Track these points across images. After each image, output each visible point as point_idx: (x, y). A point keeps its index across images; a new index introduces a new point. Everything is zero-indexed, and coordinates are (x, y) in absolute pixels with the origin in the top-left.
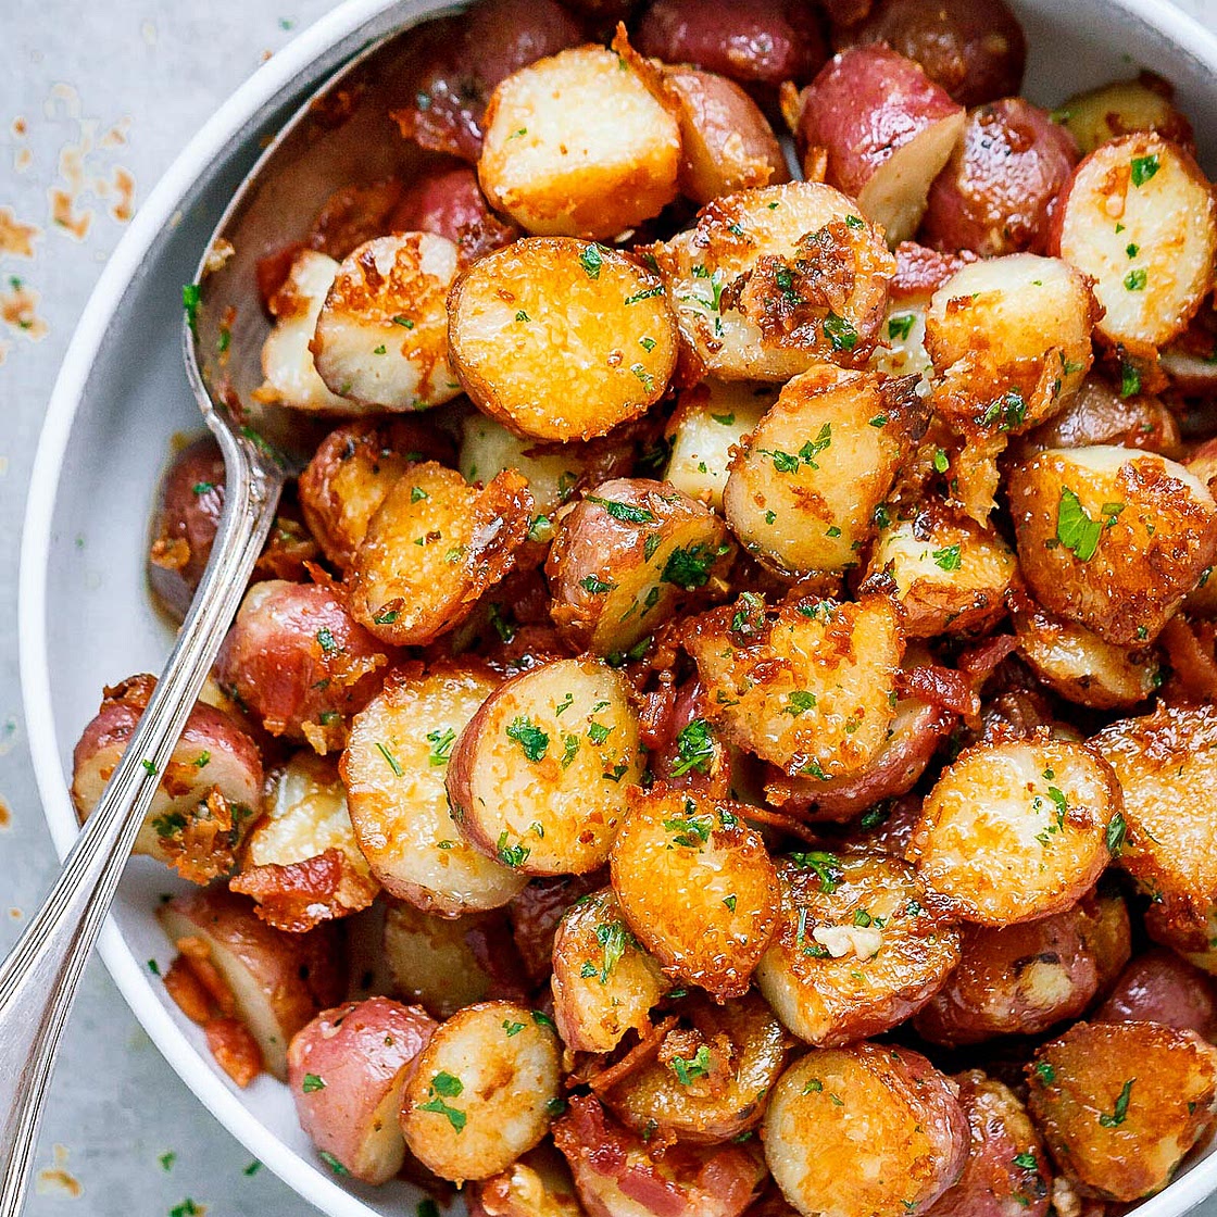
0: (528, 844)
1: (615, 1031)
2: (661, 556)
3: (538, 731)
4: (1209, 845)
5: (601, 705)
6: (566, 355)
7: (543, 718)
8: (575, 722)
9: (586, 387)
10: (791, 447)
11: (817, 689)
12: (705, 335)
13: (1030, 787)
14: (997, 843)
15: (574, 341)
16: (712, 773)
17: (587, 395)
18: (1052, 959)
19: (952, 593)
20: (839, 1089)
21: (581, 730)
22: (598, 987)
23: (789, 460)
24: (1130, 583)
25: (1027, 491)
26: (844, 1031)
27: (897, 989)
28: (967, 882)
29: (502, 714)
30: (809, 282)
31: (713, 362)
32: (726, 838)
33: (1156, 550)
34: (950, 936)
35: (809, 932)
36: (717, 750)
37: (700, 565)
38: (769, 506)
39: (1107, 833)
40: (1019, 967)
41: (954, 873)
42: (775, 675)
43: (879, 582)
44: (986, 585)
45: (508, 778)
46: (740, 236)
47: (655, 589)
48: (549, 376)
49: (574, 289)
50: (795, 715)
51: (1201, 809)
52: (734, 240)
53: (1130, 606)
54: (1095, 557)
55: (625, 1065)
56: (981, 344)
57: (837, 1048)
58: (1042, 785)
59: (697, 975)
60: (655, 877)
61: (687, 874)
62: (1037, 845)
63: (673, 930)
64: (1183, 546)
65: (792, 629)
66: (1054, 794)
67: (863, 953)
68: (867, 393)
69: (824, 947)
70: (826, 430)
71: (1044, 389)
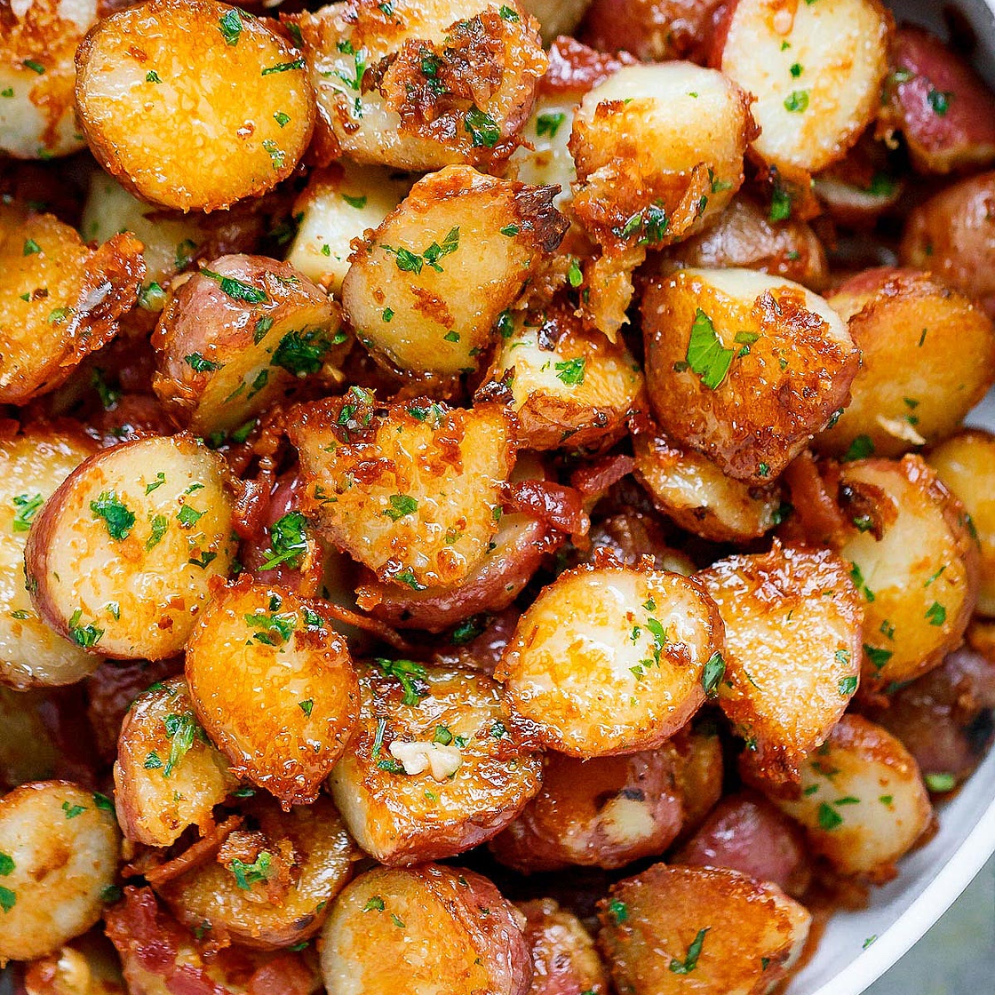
0: (103, 625)
1: (175, 825)
2: (272, 339)
3: (124, 509)
4: (810, 696)
5: (195, 487)
6: (197, 122)
7: (131, 495)
8: (165, 502)
9: (213, 158)
10: (417, 247)
11: (422, 495)
12: (343, 115)
13: (630, 616)
14: (589, 670)
15: (204, 106)
16: (303, 569)
17: (214, 165)
18: (638, 796)
19: (571, 409)
20: (401, 910)
21: (170, 511)
22: (161, 779)
23: (413, 259)
24: (758, 418)
25: (661, 310)
26: (410, 852)
27: (471, 813)
28: (554, 708)
29: (88, 488)
30: (455, 72)
31: (348, 144)
32: (309, 640)
33: (786, 386)
34: (532, 764)
35: (386, 745)
36: (311, 546)
37: (313, 351)
38: (387, 303)
39: (703, 672)
40: (602, 801)
41: (542, 697)
42: (378, 476)
43: (494, 391)
44: (608, 403)
45: (87, 555)
46: (390, 15)
47: (265, 372)
48: (175, 142)
49: (210, 54)
50: (395, 519)
51: (806, 657)
52: (383, 19)
53: (754, 441)
54: (723, 386)
55: (183, 861)
56: (628, 152)
57: (403, 867)
58: (642, 616)
59: (265, 779)
60: (230, 672)
61: (264, 674)
62: (630, 678)
63: (244, 729)
64: (814, 386)
65: (400, 430)
66: (655, 627)
67: (439, 773)
68: (501, 201)
69: (399, 762)
70: (454, 234)
71: (688, 204)
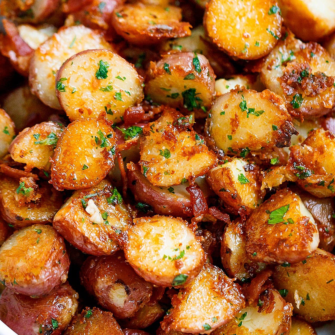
0: (67, 90)
1: (22, 156)
2: (190, 84)
3: (107, 72)
4: (195, 318)
5: (129, 93)
6: (238, 19)
7: (112, 72)
8: (118, 86)
9: (231, 31)
10: (249, 105)
11: (173, 156)
12: (271, 64)
13: (180, 245)
14: (156, 244)
15: (244, 19)
16: (126, 141)
17: (229, 33)
18: (128, 292)
19: (231, 183)
20: (42, 239)
21: (116, 90)
22: (33, 142)
23: (245, 107)
24: (269, 240)
25: (281, 196)
26: (62, 226)
27: (86, 235)
28: (136, 242)
29: (105, 55)
30: (308, 80)
31: (264, 71)
32: (106, 154)
33: (285, 240)
34: (115, 246)
35: (89, 199)
36: (135, 139)
37: (195, 104)
38: (226, 111)
39: (179, 275)
40: (120, 281)
41: (137, 236)
42: (170, 140)
43: (220, 153)
44: (241, 197)
45: (85, 69)
46: (311, 56)
47: (178, 94)
48: (227, 17)
49: (261, 10)
50: (161, 154)
51: (206, 310)
52: (308, 56)
53: (261, 246)
54: (271, 225)
55: (13, 170)
56: (321, 151)
57: (56, 230)
58: (183, 247)
59: (54, 169)
60: (79, 137)
61: (86, 147)
62: (162, 256)
63: (65, 153)
64: (291, 246)
65: (189, 137)
66: (182, 253)
67: (92, 219)
69: (87, 205)
70: (262, 112)
71: (318, 178)
